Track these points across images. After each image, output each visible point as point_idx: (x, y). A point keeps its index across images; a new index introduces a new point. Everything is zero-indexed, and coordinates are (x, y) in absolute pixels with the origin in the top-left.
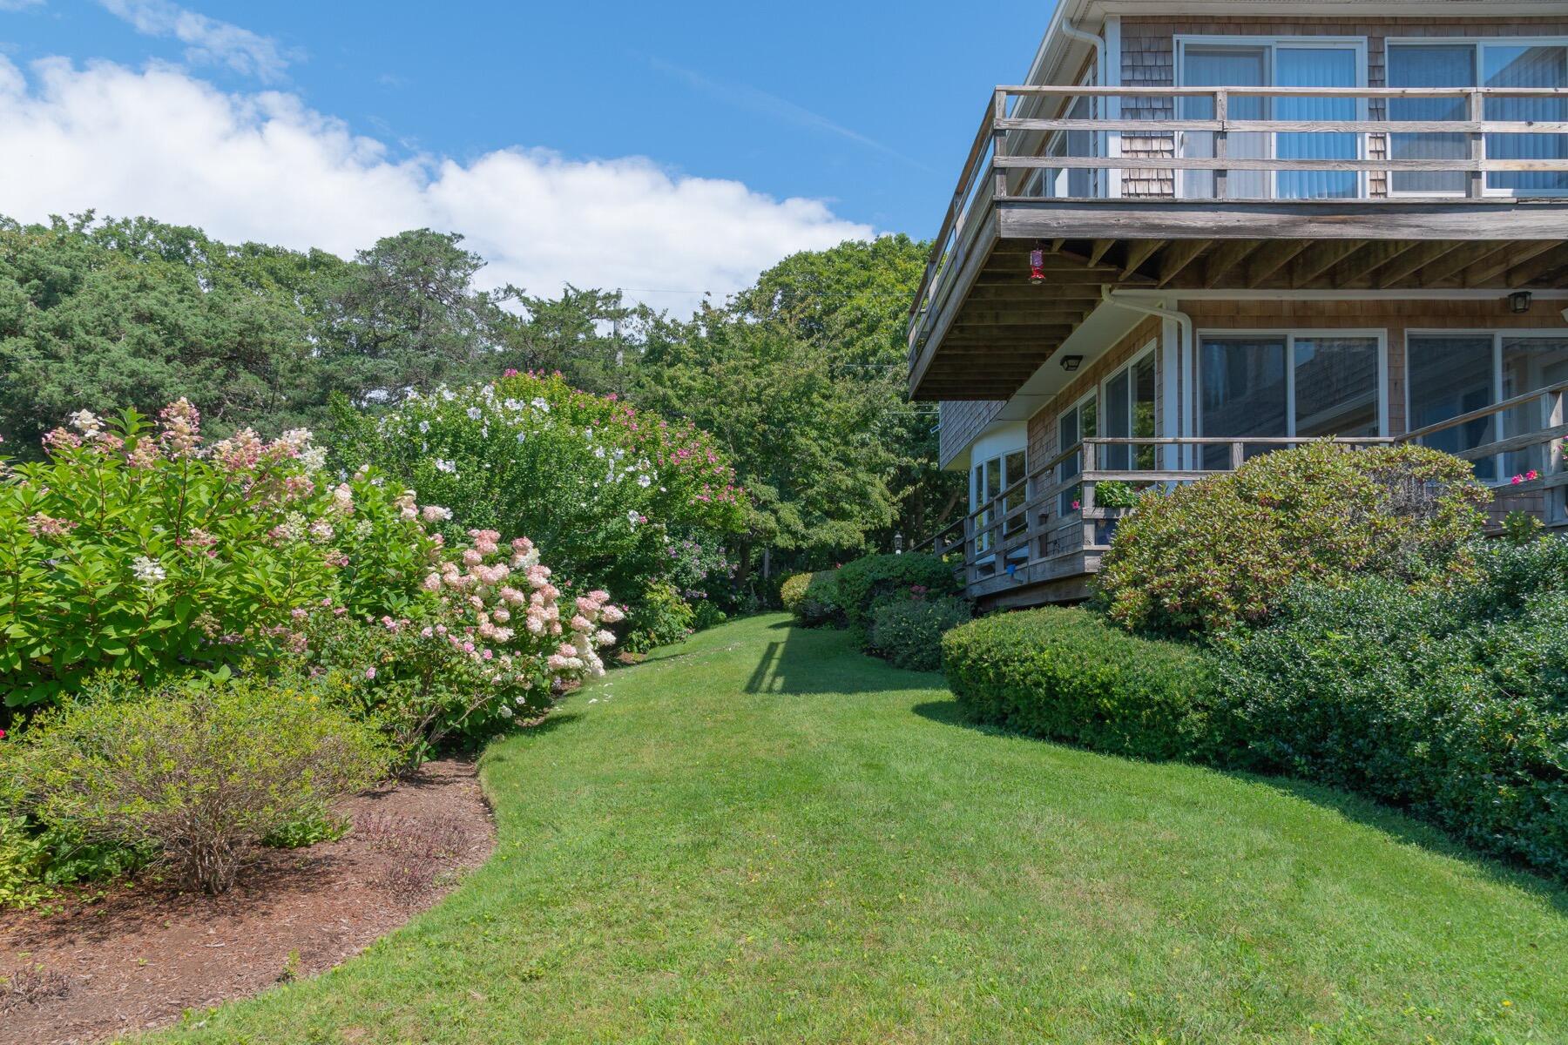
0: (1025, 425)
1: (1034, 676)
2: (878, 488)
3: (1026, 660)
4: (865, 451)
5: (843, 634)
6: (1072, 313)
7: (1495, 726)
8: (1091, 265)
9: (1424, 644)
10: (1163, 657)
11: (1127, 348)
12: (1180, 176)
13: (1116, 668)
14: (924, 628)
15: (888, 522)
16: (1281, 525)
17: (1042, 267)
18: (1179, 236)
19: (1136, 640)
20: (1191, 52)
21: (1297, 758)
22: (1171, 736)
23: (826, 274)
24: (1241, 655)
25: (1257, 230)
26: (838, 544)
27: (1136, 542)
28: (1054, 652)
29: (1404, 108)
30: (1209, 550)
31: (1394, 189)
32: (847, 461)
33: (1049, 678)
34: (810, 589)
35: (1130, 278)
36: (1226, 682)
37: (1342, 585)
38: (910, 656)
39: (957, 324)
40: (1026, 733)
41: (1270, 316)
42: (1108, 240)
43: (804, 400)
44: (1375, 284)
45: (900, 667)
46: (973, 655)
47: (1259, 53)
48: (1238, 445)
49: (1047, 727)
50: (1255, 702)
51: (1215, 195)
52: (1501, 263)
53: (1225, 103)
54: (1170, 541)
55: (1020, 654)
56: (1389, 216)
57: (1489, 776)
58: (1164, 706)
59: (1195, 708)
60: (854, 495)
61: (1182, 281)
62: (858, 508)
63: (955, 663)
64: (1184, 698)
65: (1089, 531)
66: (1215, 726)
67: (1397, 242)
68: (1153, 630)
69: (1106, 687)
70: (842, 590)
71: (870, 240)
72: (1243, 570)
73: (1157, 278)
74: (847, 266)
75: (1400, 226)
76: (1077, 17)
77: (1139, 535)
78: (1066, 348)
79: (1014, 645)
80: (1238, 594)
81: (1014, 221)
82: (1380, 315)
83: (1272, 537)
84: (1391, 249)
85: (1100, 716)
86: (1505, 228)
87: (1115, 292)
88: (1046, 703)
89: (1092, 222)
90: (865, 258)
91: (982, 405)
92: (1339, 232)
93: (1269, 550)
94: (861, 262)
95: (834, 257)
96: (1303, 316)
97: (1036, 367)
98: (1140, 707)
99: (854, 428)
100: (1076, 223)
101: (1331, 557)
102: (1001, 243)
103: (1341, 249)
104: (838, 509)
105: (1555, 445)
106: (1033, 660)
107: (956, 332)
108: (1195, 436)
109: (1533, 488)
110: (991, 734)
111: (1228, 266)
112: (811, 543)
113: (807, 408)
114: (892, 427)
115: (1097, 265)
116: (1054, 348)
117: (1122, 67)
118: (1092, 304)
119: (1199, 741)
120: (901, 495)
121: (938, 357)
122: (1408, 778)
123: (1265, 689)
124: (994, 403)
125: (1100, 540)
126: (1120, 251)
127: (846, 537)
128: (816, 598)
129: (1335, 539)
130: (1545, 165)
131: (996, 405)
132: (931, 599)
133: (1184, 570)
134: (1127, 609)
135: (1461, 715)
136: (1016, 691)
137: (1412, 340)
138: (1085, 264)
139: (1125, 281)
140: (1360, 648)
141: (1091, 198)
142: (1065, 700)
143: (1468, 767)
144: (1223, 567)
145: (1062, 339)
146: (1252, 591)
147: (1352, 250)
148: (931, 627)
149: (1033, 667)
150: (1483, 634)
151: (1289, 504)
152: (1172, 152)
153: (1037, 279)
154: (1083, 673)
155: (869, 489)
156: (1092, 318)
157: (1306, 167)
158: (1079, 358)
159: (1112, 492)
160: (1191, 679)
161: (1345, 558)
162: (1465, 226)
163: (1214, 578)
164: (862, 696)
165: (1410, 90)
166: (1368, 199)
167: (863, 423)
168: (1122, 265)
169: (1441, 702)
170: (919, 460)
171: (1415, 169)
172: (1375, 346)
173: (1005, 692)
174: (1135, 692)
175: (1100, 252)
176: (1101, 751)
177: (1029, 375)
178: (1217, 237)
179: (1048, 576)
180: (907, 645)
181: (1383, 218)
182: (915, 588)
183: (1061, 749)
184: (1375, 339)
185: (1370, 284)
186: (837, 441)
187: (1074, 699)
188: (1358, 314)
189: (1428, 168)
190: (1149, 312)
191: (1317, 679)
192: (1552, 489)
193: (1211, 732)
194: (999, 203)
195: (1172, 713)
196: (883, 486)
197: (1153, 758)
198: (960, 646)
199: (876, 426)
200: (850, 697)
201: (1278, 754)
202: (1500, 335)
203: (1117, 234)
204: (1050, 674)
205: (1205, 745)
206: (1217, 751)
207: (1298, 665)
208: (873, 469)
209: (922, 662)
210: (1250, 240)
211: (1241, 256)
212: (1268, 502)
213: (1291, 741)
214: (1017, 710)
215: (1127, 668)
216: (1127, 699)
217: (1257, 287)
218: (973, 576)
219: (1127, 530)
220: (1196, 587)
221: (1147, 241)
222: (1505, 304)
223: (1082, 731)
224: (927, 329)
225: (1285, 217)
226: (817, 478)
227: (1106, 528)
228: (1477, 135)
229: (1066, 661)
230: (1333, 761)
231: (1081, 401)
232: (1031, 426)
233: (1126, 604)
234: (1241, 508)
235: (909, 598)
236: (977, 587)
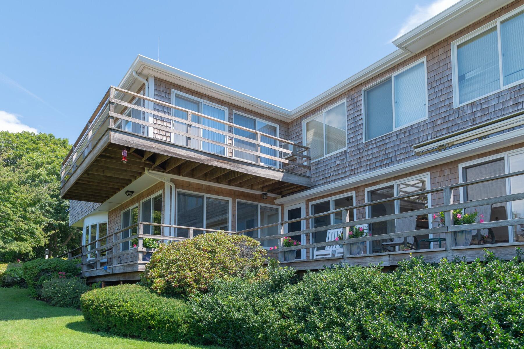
0: (107, 213)
1: (124, 313)
2: (39, 231)
3: (120, 306)
4: (34, 215)
5: (23, 290)
6: (132, 176)
7: (282, 328)
8: (144, 160)
9: (257, 300)
10: (173, 305)
11: (151, 191)
12: (173, 135)
13: (157, 309)
14: (66, 290)
15: (43, 244)
16: (210, 258)
17: (127, 157)
18: (175, 156)
19: (162, 298)
20: (177, 96)
21: (218, 339)
22: (175, 334)
23: (16, 142)
24: (200, 304)
25: (200, 160)
26: (20, 251)
27: (160, 261)
28: (132, 303)
29: (238, 132)
30: (188, 266)
31: (235, 156)
32: (25, 218)
33: (130, 313)
34: (7, 271)
35: (156, 167)
36: (195, 313)
37: (229, 280)
38: (59, 301)
39: (87, 172)
40: (119, 335)
41: (199, 188)
42: (151, 152)
43: (6, 191)
44: (229, 184)
45: (54, 305)
46: (96, 304)
47: (198, 103)
48: (191, 230)
49: (128, 332)
50: (206, 320)
51: (187, 145)
52: (262, 184)
53: (191, 116)
54: (174, 262)
55: (117, 303)
56: (237, 164)
57: (281, 344)
58: (174, 323)
59: (184, 323)
60: (28, 232)
61: (172, 172)
62: (29, 237)
63: (87, 307)
64: (181, 320)
65: (140, 256)
66: (191, 329)
67: (238, 172)
68: (167, 294)
69: (152, 316)
70: (25, 272)
71: (37, 133)
72: (199, 274)
73: (165, 169)
74: (26, 141)
75: (239, 167)
76: (139, 71)
77: (161, 259)
78: (129, 188)
79: (115, 300)
80: (197, 281)
81: (116, 138)
82: (230, 193)
83: (208, 262)
84: (236, 174)
85: (150, 327)
86: (266, 174)
87: (150, 171)
88: (128, 323)
89: (146, 145)
90: (34, 139)
91: (90, 204)
92: (223, 166)
93: (207, 267)
94: (32, 140)
95: (20, 136)
96: (209, 190)
97: (115, 193)
98: (165, 324)
99: (30, 205)
100: (140, 144)
101: (225, 270)
102: (111, 145)
103: (222, 172)
104: (20, 237)
105: (282, 239)
106: (123, 306)
107: (86, 175)
108: (175, 225)
109: (276, 251)
110: (103, 336)
111: (189, 170)
112: (6, 250)
113: (7, 195)
114: (45, 206)
115: (145, 160)
116: (123, 187)
117: (154, 94)
118: (140, 174)
119: (185, 335)
120: (49, 234)
121: (76, 183)
122: (254, 345)
123: (207, 315)
124: (96, 204)
125: (144, 259)
126: (154, 157)
127: (23, 249)
128: (10, 275)
129: (227, 264)
130: (275, 158)
131: (97, 205)
132: (68, 277)
133: (179, 273)
134: (158, 286)
135: (272, 324)
136: (115, 319)
137: (238, 203)
138: (141, 159)
139: (154, 168)
140: (238, 301)
141: (142, 135)
142: (136, 322)
143: (274, 341)
144: (192, 272)
145: (127, 184)
146: (203, 281)
147: (226, 172)
148: (69, 289)
149: (123, 309)
150: (274, 297)
151: (212, 252)
152: (170, 127)
153: (125, 161)
154: (144, 311)
155: (35, 230)
156: (140, 179)
157: (214, 143)
158: (133, 192)
159: (149, 242)
160: (183, 312)
161: (229, 270)
162: (256, 171)
163: (189, 276)
164: (39, 321)
165: (243, 127)
166: (227, 156)
167: (34, 203)
168: (154, 162)
169: (266, 320)
170: (58, 222)
171: (243, 151)
172: (228, 203)
173: (110, 319)
174: (164, 318)
175: (147, 156)
176: (150, 341)
177: (112, 195)
178: (187, 159)
179: (122, 271)
180: (58, 296)
181: (235, 164)
182: (60, 273)
183: (133, 341)
184: (228, 201)
185: (228, 184)
186: (21, 209)
187: (140, 321)
188: (224, 192)
189: (247, 152)
190: (160, 180)
191: (225, 312)
192: (281, 252)
193: (190, 331)
194: (111, 129)
195: (177, 325)
196: (41, 230)
197: (169, 342)
198: (90, 300)
199: (38, 205)
200: (34, 321)
201: (212, 338)
202: (260, 204)
203: (155, 151)
204: (130, 312)
205: (188, 336)
206: (191, 338)
207: (219, 307)
208: (36, 222)
209: (65, 303)
210: (197, 162)
211: (193, 167)
212: (206, 251)
213: (217, 333)
214: (115, 326)
215: (160, 309)
216: (160, 321)
217: (196, 178)
218: (85, 269)
219: (157, 257)
220: (184, 279)
221: (164, 155)
222: (261, 196)
223: (142, 333)
224: (72, 172)
225: (208, 158)
226: (10, 223)
227: (147, 255)
228: (259, 145)
229: (136, 307)
230: (229, 339)
231: (131, 208)
232: (110, 214)
233: (158, 284)
234: (197, 252)
235: (58, 277)
236: (88, 273)
